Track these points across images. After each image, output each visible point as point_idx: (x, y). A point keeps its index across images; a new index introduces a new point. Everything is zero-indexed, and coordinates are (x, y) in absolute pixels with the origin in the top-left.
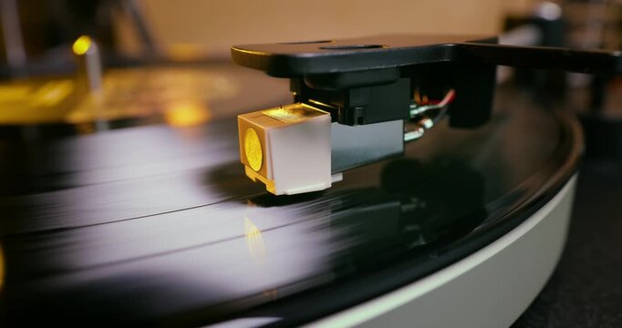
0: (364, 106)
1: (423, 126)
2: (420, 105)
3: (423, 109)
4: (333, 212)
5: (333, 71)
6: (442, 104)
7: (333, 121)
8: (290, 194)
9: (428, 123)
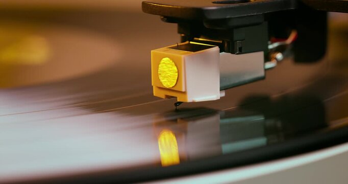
0: (242, 40)
1: (276, 59)
2: (273, 42)
3: (276, 45)
4: (222, 118)
5: (228, 17)
6: (289, 41)
7: (221, 51)
8: (196, 101)
9: (279, 56)
